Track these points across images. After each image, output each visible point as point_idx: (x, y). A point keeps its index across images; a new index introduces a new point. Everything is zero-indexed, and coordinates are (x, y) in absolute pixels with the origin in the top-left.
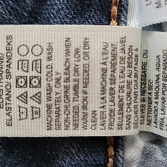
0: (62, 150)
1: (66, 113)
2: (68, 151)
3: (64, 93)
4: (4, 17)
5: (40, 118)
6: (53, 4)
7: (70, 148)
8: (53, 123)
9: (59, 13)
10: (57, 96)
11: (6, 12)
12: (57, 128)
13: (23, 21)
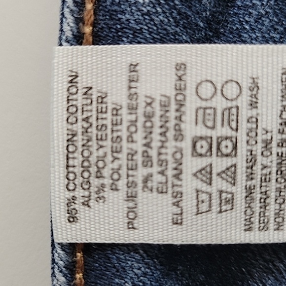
0: (261, 264)
1: (278, 201)
2: (271, 266)
3: (277, 167)
4: (165, 29)
5: (234, 210)
6: (247, 5)
7: (274, 261)
8: (255, 219)
9: (261, 21)
10: (264, 172)
11: (169, 20)
12: (261, 228)
13: (196, 36)
